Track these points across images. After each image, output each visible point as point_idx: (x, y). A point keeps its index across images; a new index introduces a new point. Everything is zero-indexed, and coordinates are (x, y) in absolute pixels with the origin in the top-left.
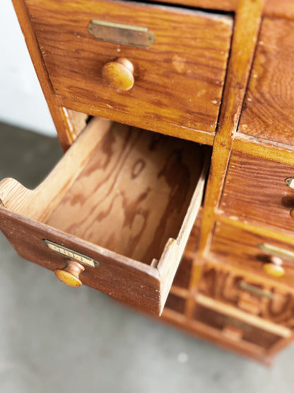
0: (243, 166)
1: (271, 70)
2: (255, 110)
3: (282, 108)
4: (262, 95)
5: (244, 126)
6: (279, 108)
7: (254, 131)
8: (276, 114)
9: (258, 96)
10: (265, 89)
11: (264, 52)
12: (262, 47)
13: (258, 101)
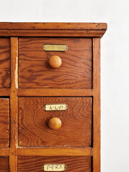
0: (24, 165)
1: (24, 115)
2: (23, 133)
3: (31, 129)
4: (24, 125)
5: (20, 142)
6: (30, 130)
7: (24, 143)
8: (30, 133)
9: (22, 126)
10: (24, 123)
11: (21, 109)
12: (20, 107)
13: (23, 129)
